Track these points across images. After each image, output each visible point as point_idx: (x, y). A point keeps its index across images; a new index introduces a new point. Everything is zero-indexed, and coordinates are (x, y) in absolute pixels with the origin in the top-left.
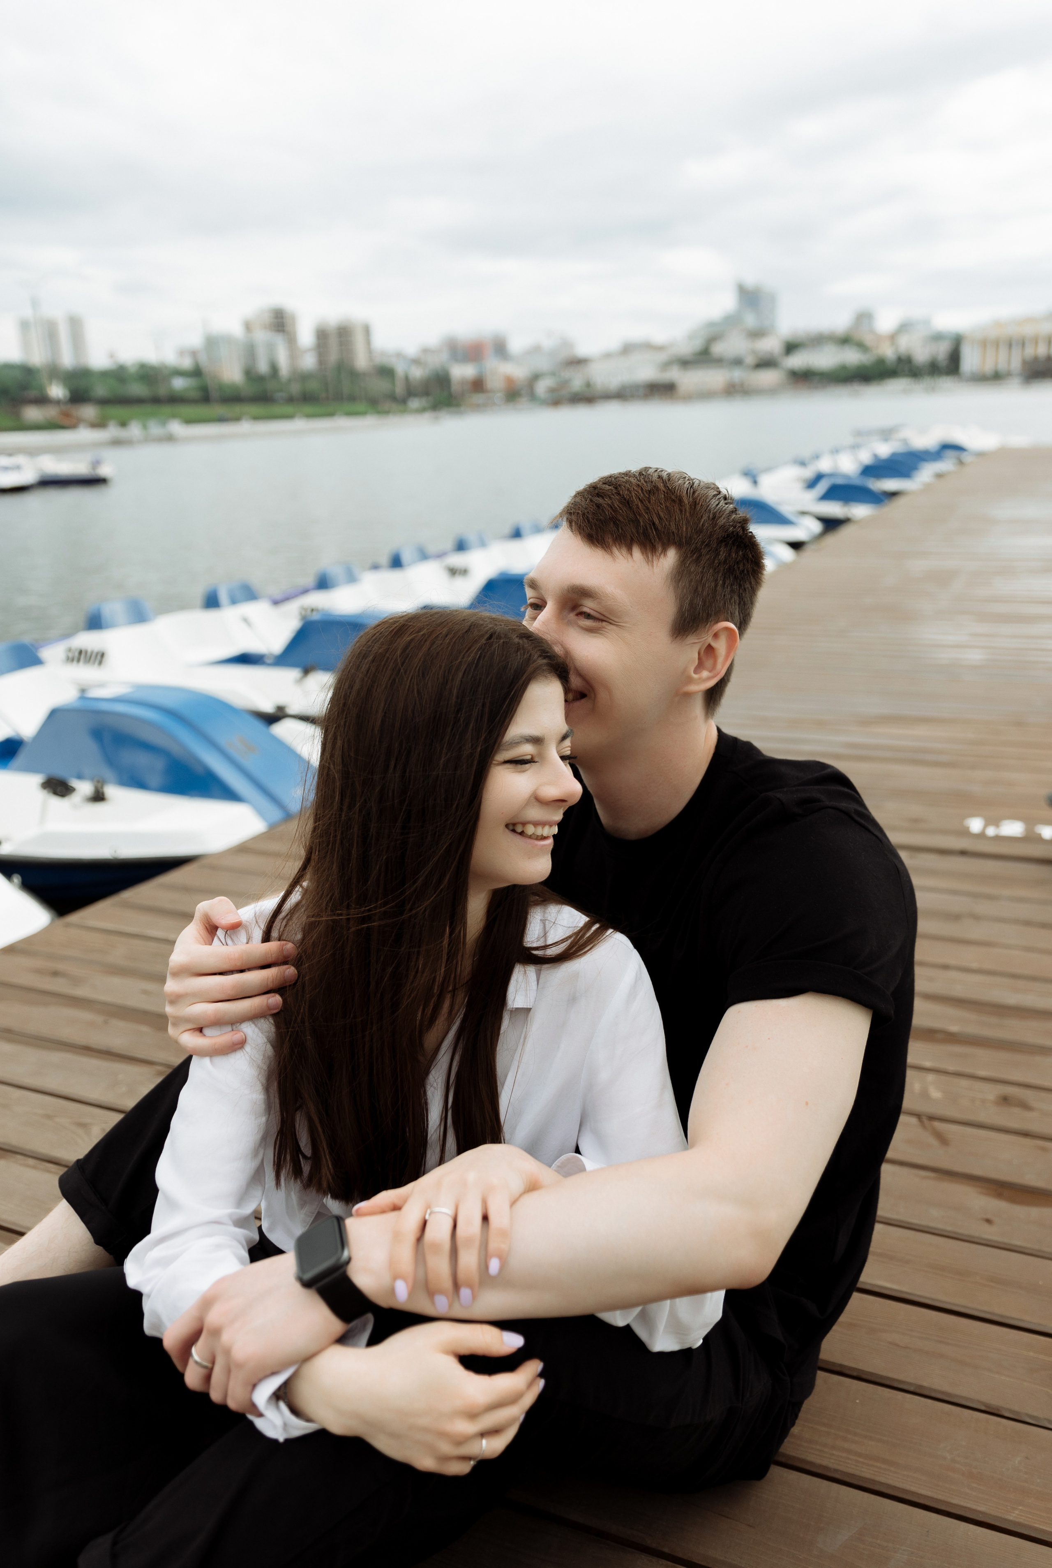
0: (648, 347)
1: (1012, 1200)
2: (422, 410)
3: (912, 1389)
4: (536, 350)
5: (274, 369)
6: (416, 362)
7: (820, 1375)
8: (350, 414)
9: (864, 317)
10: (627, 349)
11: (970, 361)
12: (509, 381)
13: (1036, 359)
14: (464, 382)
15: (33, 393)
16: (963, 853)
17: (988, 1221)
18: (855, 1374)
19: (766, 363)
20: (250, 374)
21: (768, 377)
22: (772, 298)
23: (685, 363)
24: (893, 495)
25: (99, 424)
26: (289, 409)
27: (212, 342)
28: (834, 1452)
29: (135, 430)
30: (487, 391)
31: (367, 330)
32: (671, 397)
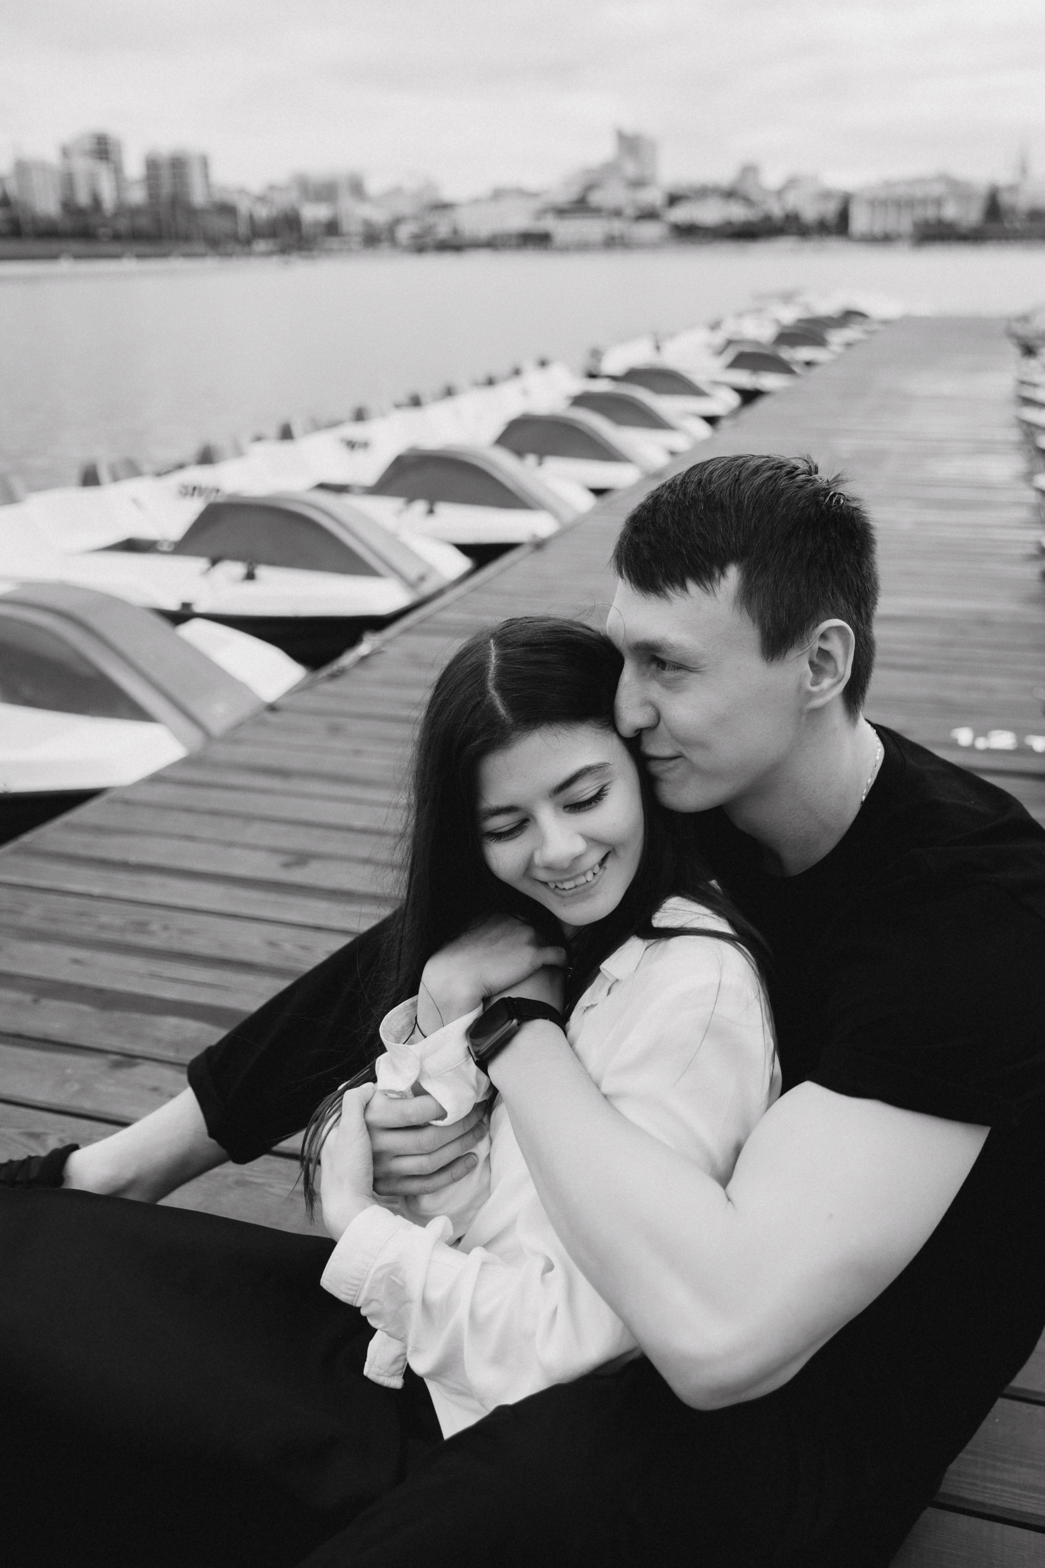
0: (521, 193)
2: (269, 254)
4: (397, 192)
5: (97, 201)
6: (261, 199)
8: (188, 255)
9: (749, 170)
10: (497, 195)
11: (860, 221)
12: (367, 224)
13: (926, 222)
14: (317, 224)
19: (649, 215)
20: (69, 206)
21: (651, 230)
22: (653, 146)
23: (562, 212)
24: (808, 364)
26: (116, 248)
27: (22, 168)
30: (342, 235)
31: (205, 162)
32: (546, 248)
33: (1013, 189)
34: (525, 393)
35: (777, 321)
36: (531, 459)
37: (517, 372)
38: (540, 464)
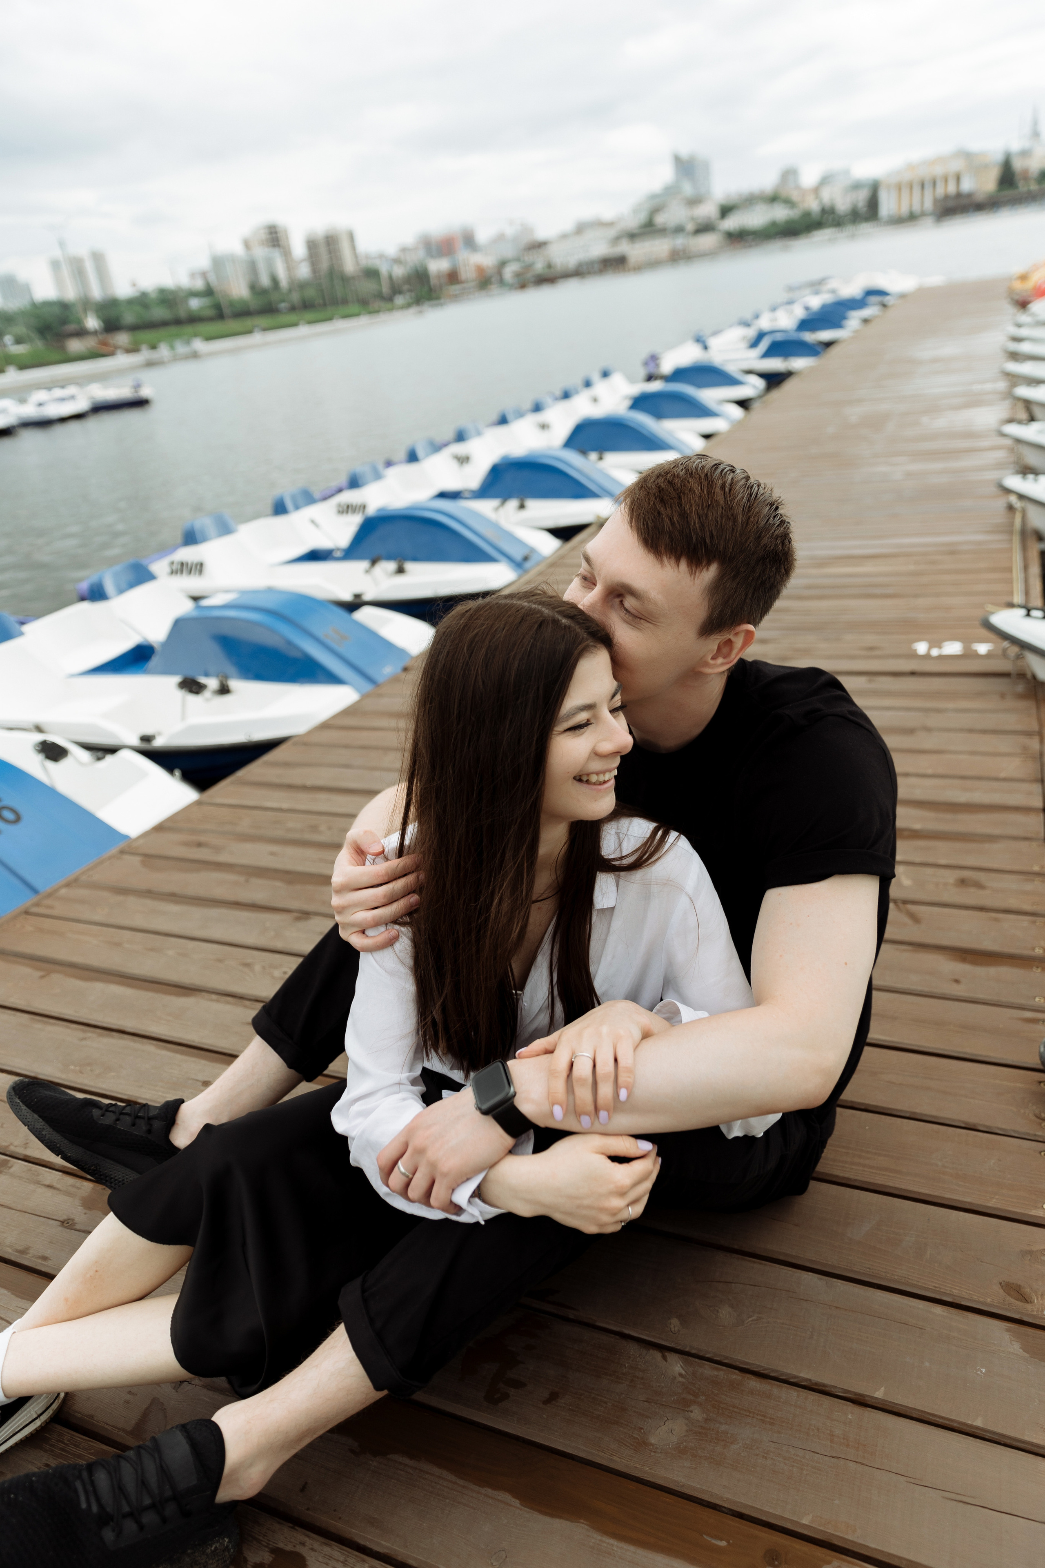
0: (600, 224)
1: (974, 963)
2: (407, 306)
3: (907, 1115)
4: (500, 238)
5: (275, 281)
6: (397, 261)
7: (838, 1110)
9: (789, 174)
10: (581, 229)
11: (887, 205)
12: (480, 270)
13: (947, 197)
14: (439, 276)
15: (72, 327)
16: (913, 674)
17: (957, 981)
18: (863, 1107)
19: (704, 228)
20: (254, 287)
21: (708, 241)
22: (706, 166)
23: (632, 236)
24: (828, 344)
25: (133, 349)
26: (292, 318)
27: (218, 262)
28: (854, 1167)
29: (164, 351)
30: (462, 282)
31: (351, 237)
32: (624, 270)
33: (1025, 153)
34: (592, 401)
35: (807, 309)
36: (593, 456)
37: (588, 384)
38: (601, 458)
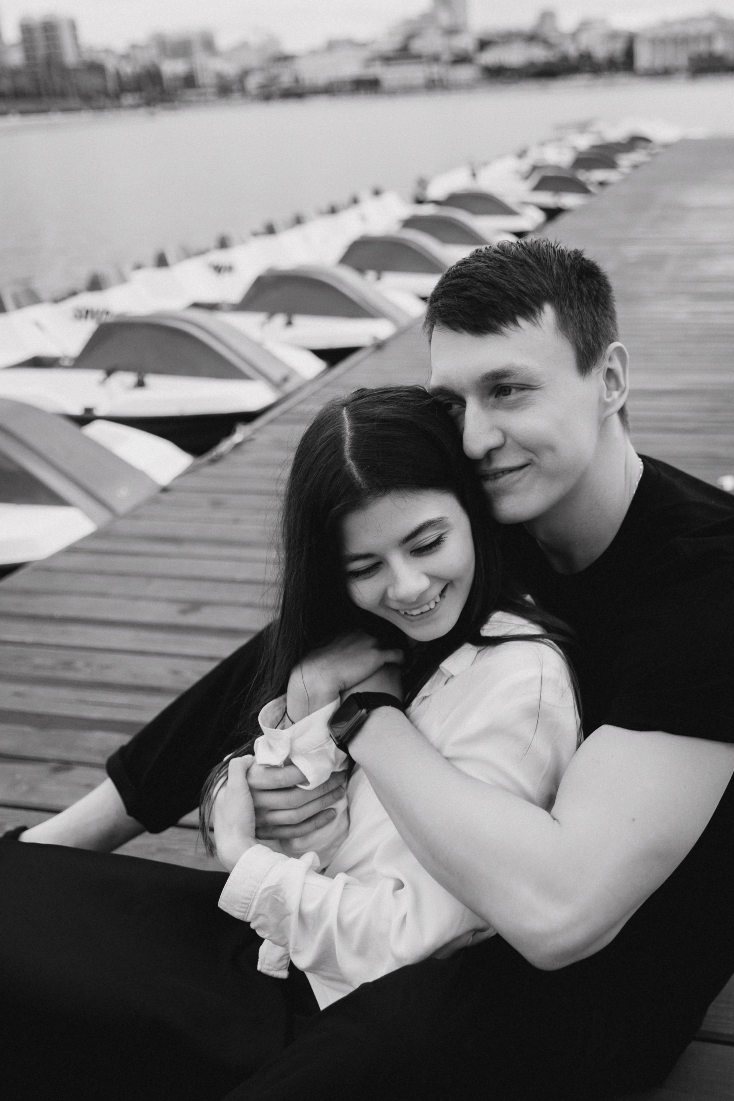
0: (351, 43)
2: (136, 106)
4: (244, 46)
6: (126, 57)
8: (65, 110)
9: (547, 16)
10: (332, 46)
11: (642, 57)
12: (220, 77)
13: (699, 56)
14: (176, 78)
19: (463, 59)
21: (464, 73)
23: (387, 59)
30: (199, 87)
31: (72, 26)
32: (376, 92)
34: (363, 218)
35: (575, 148)
36: (371, 275)
37: (355, 201)
38: (379, 278)
